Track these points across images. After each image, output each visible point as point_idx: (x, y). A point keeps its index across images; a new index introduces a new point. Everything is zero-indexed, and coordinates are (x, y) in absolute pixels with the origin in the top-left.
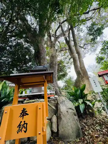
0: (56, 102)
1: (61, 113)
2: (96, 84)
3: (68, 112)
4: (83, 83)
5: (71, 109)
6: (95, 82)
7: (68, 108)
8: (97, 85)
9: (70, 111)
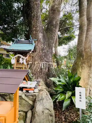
0: (35, 98)
1: (35, 112)
2: (81, 98)
3: (44, 112)
4: (82, 70)
5: (48, 109)
6: (80, 95)
7: (44, 108)
8: (81, 100)
9: (47, 111)
